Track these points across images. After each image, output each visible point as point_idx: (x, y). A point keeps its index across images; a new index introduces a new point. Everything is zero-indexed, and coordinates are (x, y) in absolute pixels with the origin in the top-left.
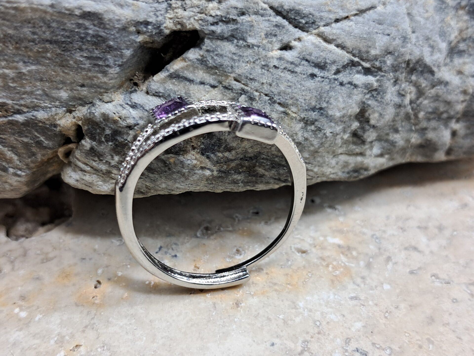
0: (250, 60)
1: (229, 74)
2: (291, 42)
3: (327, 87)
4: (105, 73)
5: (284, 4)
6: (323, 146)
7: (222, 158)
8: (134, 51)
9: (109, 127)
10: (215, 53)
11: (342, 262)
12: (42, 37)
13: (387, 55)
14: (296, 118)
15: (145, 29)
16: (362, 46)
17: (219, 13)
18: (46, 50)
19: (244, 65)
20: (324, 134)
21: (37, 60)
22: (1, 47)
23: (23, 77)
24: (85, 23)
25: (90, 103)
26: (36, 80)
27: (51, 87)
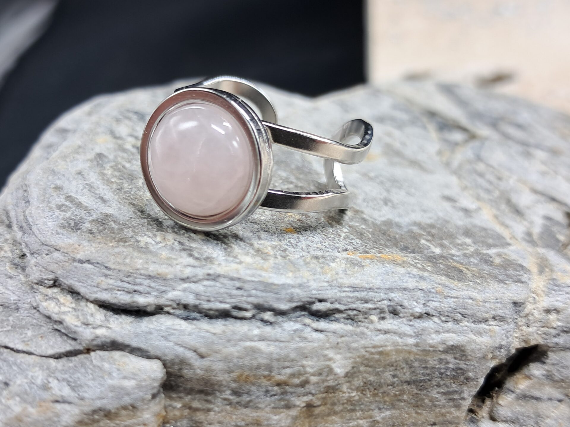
4: (458, 407)
12: (402, 379)
17: (559, 324)
18: (402, 392)
21: (392, 404)
22: (359, 395)
23: (376, 425)
24: (447, 357)
26: (388, 426)
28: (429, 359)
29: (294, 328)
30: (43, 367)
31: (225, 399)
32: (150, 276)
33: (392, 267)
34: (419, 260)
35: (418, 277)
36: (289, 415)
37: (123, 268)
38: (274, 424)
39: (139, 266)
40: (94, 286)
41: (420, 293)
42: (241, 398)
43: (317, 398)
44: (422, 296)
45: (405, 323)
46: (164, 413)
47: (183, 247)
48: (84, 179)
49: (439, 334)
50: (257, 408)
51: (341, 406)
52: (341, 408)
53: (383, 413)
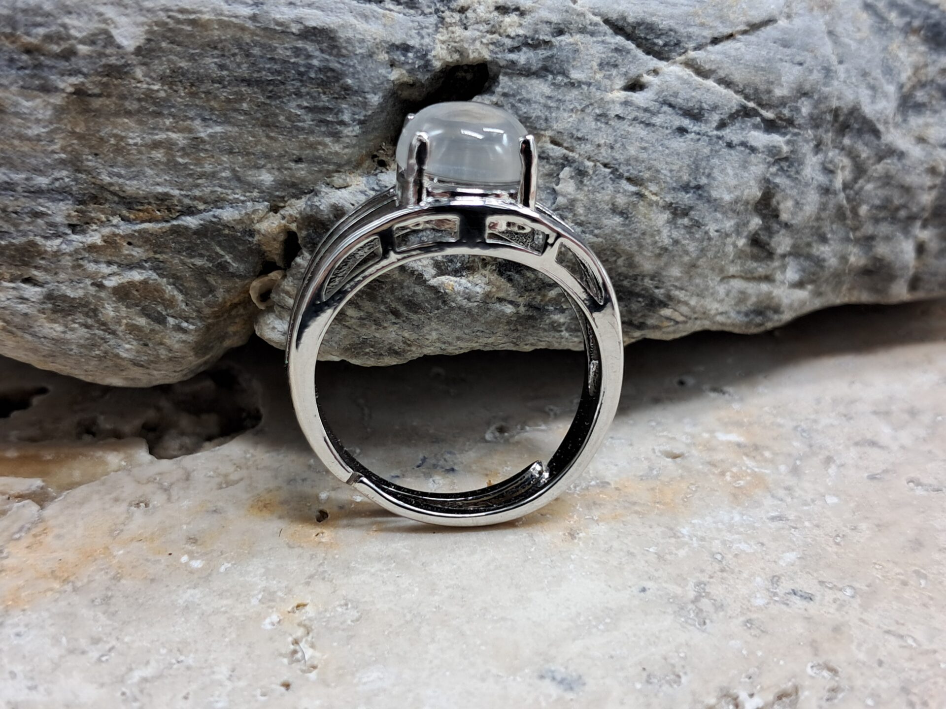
0: (575, 107)
1: (543, 132)
2: (641, 76)
3: (707, 151)
4: (336, 136)
5: (626, 14)
6: (705, 255)
7: (533, 281)
8: (384, 97)
10: (517, 98)
11: (748, 468)
12: (235, 74)
13: (800, 98)
14: (657, 203)
15: (403, 58)
16: (758, 80)
17: (521, 32)
18: (241, 98)
19: (566, 115)
20: (706, 233)
21: (225, 115)
22: (165, 91)
23: (201, 146)
24: (308, 47)
25: (309, 193)
26: (222, 151)
27: (247, 163)
28: (277, 45)
36: (49, 103)
38: (25, 114)
43: (94, 83)
49: (295, 8)
51: (135, 102)
52: (135, 106)
53: (211, 128)
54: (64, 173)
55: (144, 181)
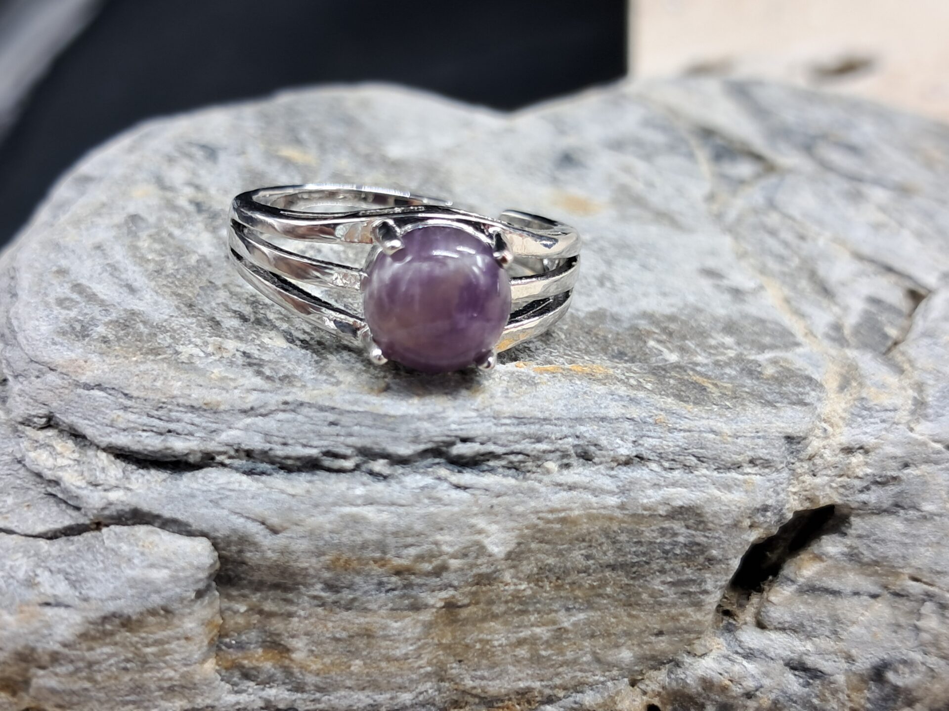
0: (931, 540)
1: (901, 570)
4: (698, 605)
9: (712, 700)
12: (601, 562)
15: (762, 519)
17: (868, 470)
18: (604, 583)
19: (922, 550)
21: (588, 602)
22: (531, 588)
23: (564, 636)
24: (674, 526)
25: (668, 663)
26: (584, 637)
27: (608, 644)
28: (644, 529)
29: (421, 484)
30: (29, 552)
31: (315, 597)
32: (192, 407)
33: (585, 384)
34: (635, 372)
35: (628, 399)
36: (418, 621)
37: (151, 395)
38: (394, 635)
39: (175, 392)
40: (107, 425)
41: (627, 425)
42: (339, 595)
43: (463, 594)
44: (630, 430)
45: (603, 472)
46: (221, 622)
47: (248, 360)
48: (105, 255)
49: (660, 489)
50: (366, 610)
51: (503, 605)
52: (503, 608)
53: (574, 615)
54: (429, 685)
55: (507, 678)
